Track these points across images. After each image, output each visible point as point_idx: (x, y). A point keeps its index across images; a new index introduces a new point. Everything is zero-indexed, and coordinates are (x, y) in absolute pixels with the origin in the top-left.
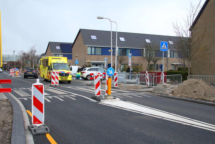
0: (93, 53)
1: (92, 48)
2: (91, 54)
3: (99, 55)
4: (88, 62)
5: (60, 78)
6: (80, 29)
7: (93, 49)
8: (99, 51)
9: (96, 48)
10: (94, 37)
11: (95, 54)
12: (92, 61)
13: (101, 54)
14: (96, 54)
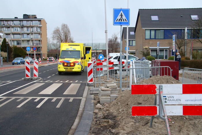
0: (153, 37)
1: (152, 31)
2: (150, 38)
3: (161, 39)
4: (146, 48)
5: (65, 68)
6: (139, 9)
7: (153, 33)
8: (160, 35)
9: (157, 31)
10: (155, 18)
11: (155, 38)
12: (150, 47)
13: (163, 37)
14: (157, 37)
